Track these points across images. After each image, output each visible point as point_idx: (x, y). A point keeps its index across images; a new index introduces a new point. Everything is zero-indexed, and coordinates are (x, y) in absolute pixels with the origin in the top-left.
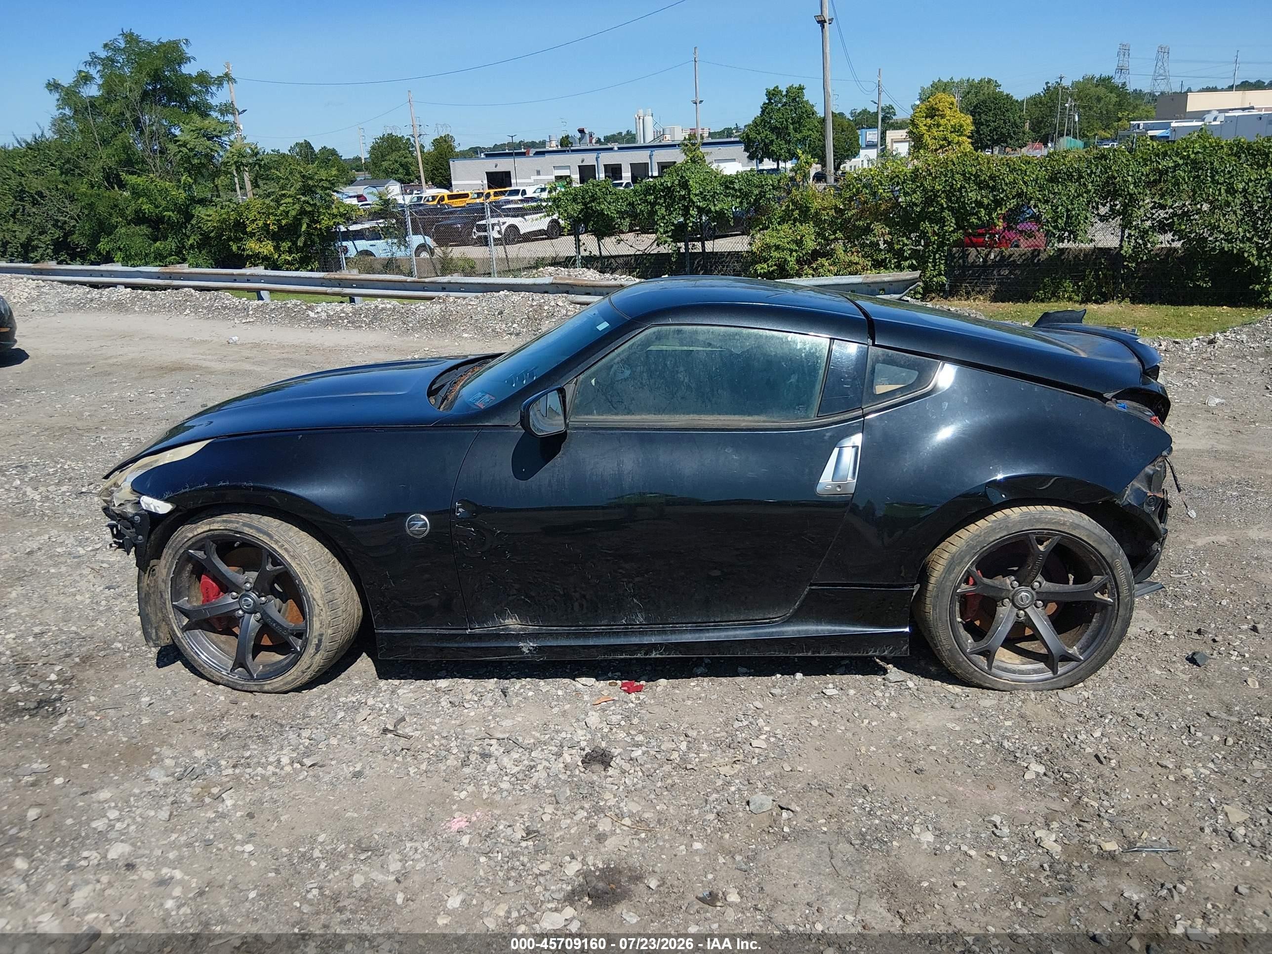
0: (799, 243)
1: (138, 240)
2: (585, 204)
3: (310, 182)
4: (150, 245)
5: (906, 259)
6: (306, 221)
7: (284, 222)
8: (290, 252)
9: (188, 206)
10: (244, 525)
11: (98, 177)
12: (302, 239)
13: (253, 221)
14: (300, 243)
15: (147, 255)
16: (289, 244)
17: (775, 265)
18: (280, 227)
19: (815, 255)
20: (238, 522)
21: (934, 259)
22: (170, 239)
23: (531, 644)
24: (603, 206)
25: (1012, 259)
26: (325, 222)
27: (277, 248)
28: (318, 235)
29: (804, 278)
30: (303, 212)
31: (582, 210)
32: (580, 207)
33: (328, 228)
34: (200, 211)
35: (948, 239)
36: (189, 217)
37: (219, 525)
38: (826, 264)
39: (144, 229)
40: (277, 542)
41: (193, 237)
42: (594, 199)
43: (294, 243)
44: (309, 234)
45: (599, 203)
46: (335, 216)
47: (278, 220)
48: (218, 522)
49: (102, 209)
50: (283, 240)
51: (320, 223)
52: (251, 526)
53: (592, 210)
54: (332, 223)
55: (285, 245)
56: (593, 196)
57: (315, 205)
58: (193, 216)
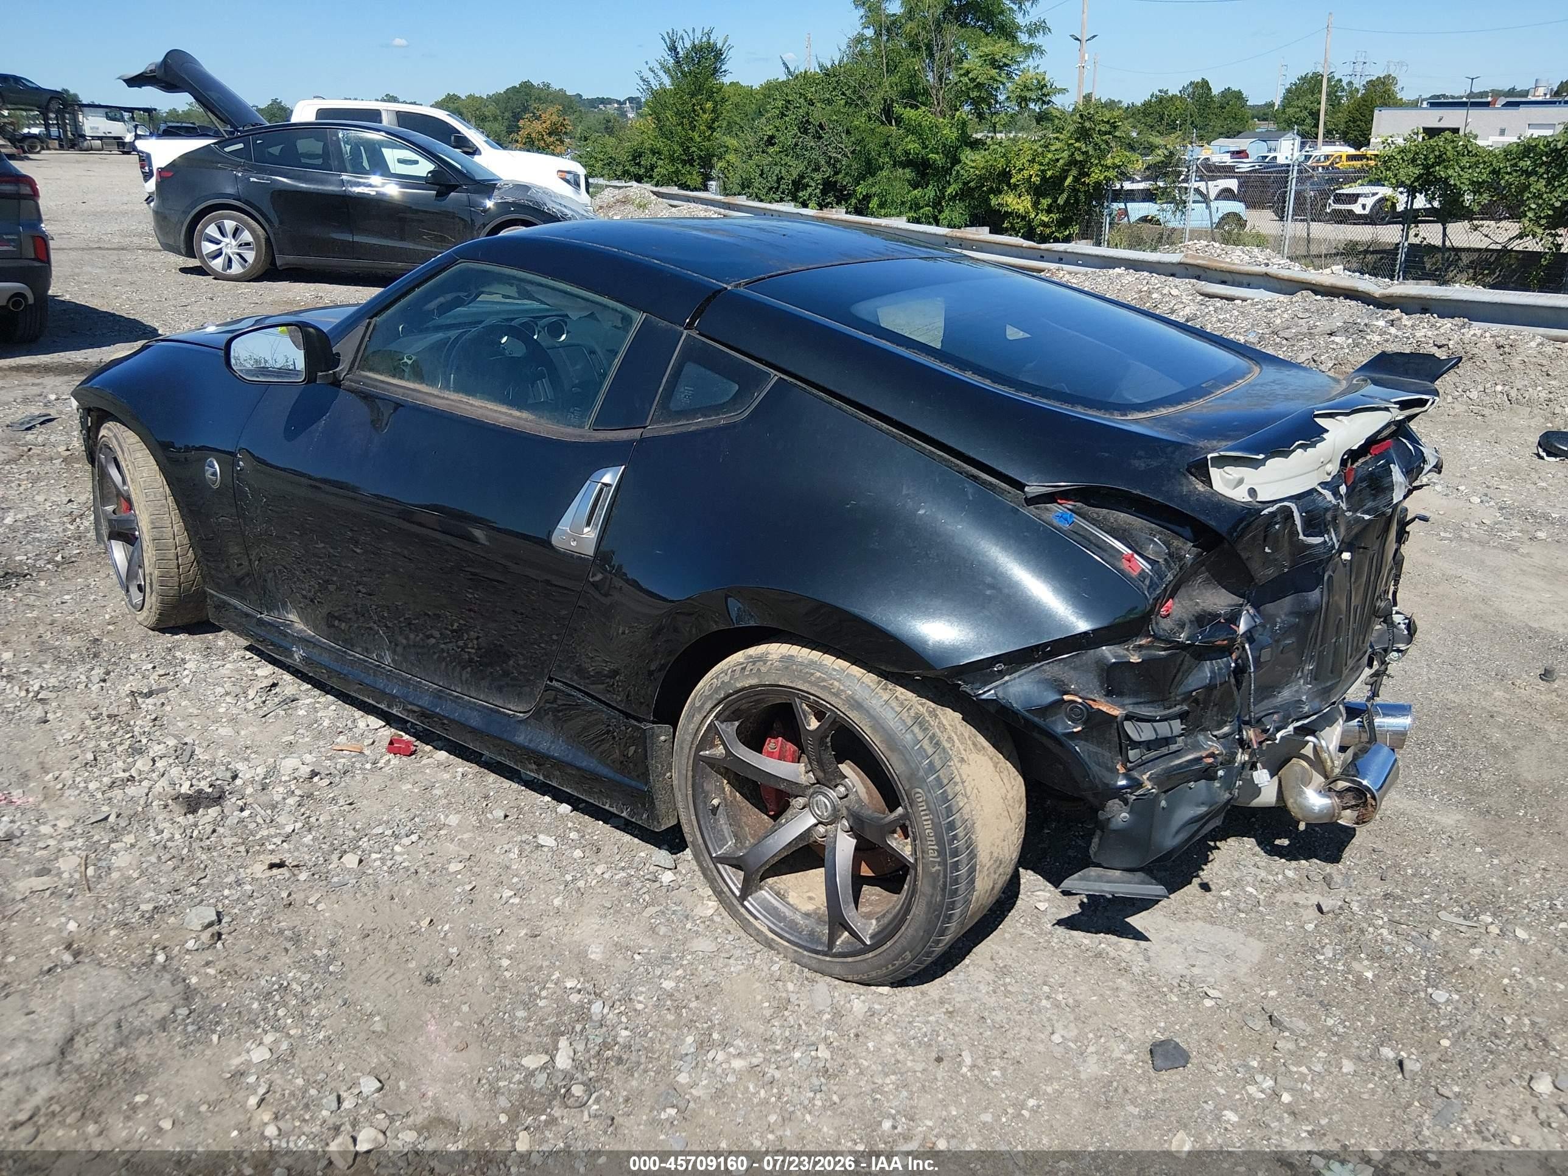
1: (897, 184)
2: (1426, 167)
3: (1087, 124)
4: (909, 192)
6: (1074, 172)
7: (1049, 173)
8: (1049, 211)
9: (957, 148)
11: (875, 110)
12: (1065, 195)
13: (1021, 170)
14: (1061, 201)
15: (903, 203)
16: (1050, 201)
18: (1044, 179)
22: (930, 187)
24: (1450, 172)
26: (1096, 175)
27: (1036, 204)
28: (1085, 192)
30: (1072, 162)
31: (1420, 176)
32: (1417, 171)
33: (1098, 184)
34: (968, 156)
36: (956, 161)
39: (908, 173)
41: (953, 186)
42: (1440, 160)
43: (1055, 200)
44: (1074, 190)
45: (1446, 168)
46: (1108, 168)
47: (1043, 171)
49: (873, 146)
50: (1044, 196)
51: (1089, 175)
53: (1435, 177)
54: (1102, 177)
55: (1045, 202)
56: (1440, 156)
57: (1087, 152)
58: (960, 162)
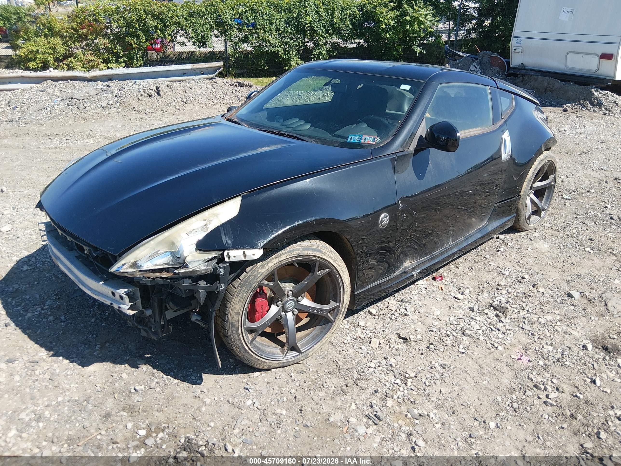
0: (54, 49)
5: (121, 57)
10: (304, 249)
17: (41, 63)
19: (65, 56)
20: (299, 250)
21: (137, 57)
23: (417, 271)
25: (170, 57)
29: (75, 70)
35: (142, 46)
37: (286, 255)
38: (74, 62)
40: (325, 254)
48: (284, 254)
52: (308, 249)
